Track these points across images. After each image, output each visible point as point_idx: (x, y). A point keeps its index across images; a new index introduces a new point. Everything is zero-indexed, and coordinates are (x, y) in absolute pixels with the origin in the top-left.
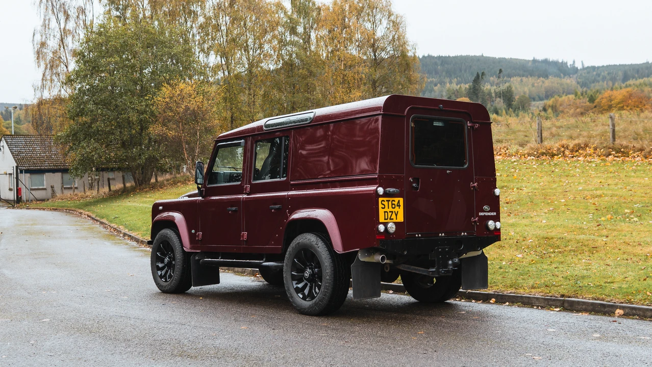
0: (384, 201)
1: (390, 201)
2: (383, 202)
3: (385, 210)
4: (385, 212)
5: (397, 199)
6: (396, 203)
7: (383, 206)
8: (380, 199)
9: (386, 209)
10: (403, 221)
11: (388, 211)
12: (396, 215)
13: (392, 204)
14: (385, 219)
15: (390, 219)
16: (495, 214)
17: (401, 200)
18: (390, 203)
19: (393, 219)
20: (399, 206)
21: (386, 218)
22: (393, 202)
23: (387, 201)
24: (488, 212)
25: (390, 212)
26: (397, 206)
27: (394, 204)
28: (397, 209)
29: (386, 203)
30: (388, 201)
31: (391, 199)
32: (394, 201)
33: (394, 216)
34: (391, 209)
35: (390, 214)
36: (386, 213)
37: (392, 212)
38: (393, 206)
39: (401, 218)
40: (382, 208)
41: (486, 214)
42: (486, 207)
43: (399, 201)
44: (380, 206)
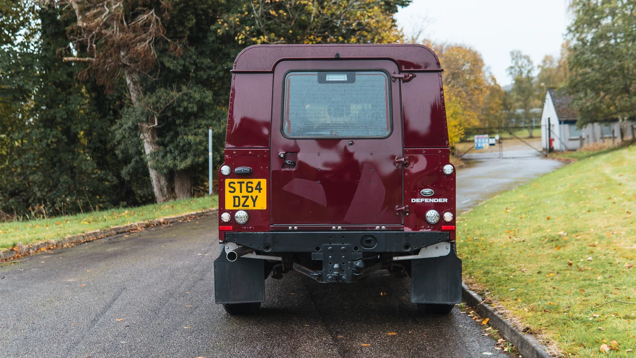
0: (234, 183)
1: (243, 182)
2: (232, 185)
3: (235, 194)
4: (234, 197)
5: (255, 181)
6: (254, 186)
7: (232, 190)
8: (227, 181)
9: (237, 193)
10: (265, 208)
11: (240, 195)
12: (254, 201)
13: (247, 187)
14: (234, 206)
15: (243, 206)
16: (445, 200)
17: (264, 182)
18: (244, 186)
19: (248, 206)
20: (260, 189)
21: (237, 204)
22: (249, 185)
23: (238, 183)
24: (432, 197)
25: (243, 197)
26: (256, 189)
27: (251, 187)
28: (255, 193)
29: (237, 186)
30: (241, 183)
31: (246, 181)
32: (252, 183)
33: (250, 202)
34: (245, 193)
35: (242, 200)
36: (237, 199)
37: (247, 197)
38: (250, 189)
39: (262, 204)
40: (230, 192)
41: (426, 200)
42: (427, 191)
43: (259, 183)
44: (227, 189)
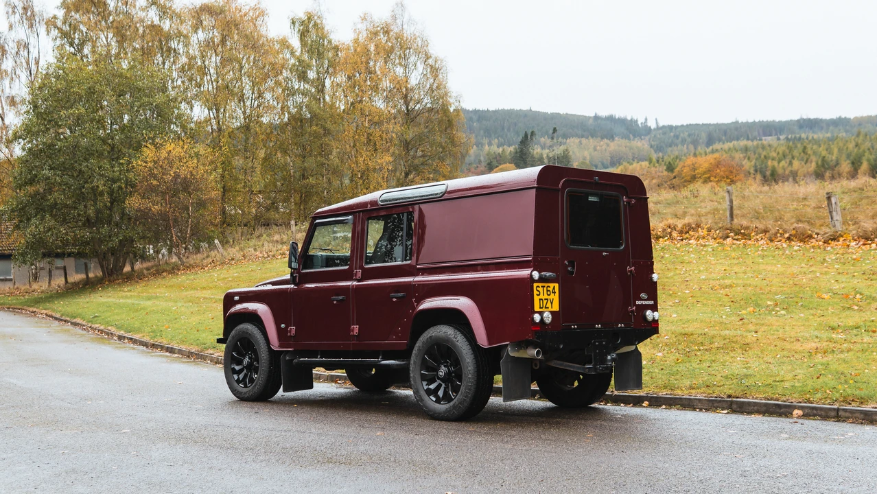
0: (539, 287)
1: (545, 287)
2: (538, 289)
4: (540, 300)
5: (552, 285)
6: (551, 289)
7: (538, 293)
8: (535, 285)
9: (541, 297)
10: (558, 310)
11: (543, 298)
12: (552, 303)
13: (548, 291)
14: (540, 308)
15: (546, 308)
16: (653, 302)
17: (557, 285)
18: (545, 289)
19: (549, 308)
20: (555, 293)
21: (542, 305)
22: (548, 289)
24: (646, 300)
25: (545, 299)
26: (552, 292)
27: (549, 291)
28: (552, 296)
29: (541, 289)
30: (543, 287)
31: (546, 285)
32: (549, 287)
33: (549, 305)
34: (546, 297)
35: (545, 302)
37: (547, 299)
38: (549, 293)
39: (556, 306)
40: (537, 295)
41: (644, 303)
42: (643, 295)
43: (554, 287)
44: (535, 292)
